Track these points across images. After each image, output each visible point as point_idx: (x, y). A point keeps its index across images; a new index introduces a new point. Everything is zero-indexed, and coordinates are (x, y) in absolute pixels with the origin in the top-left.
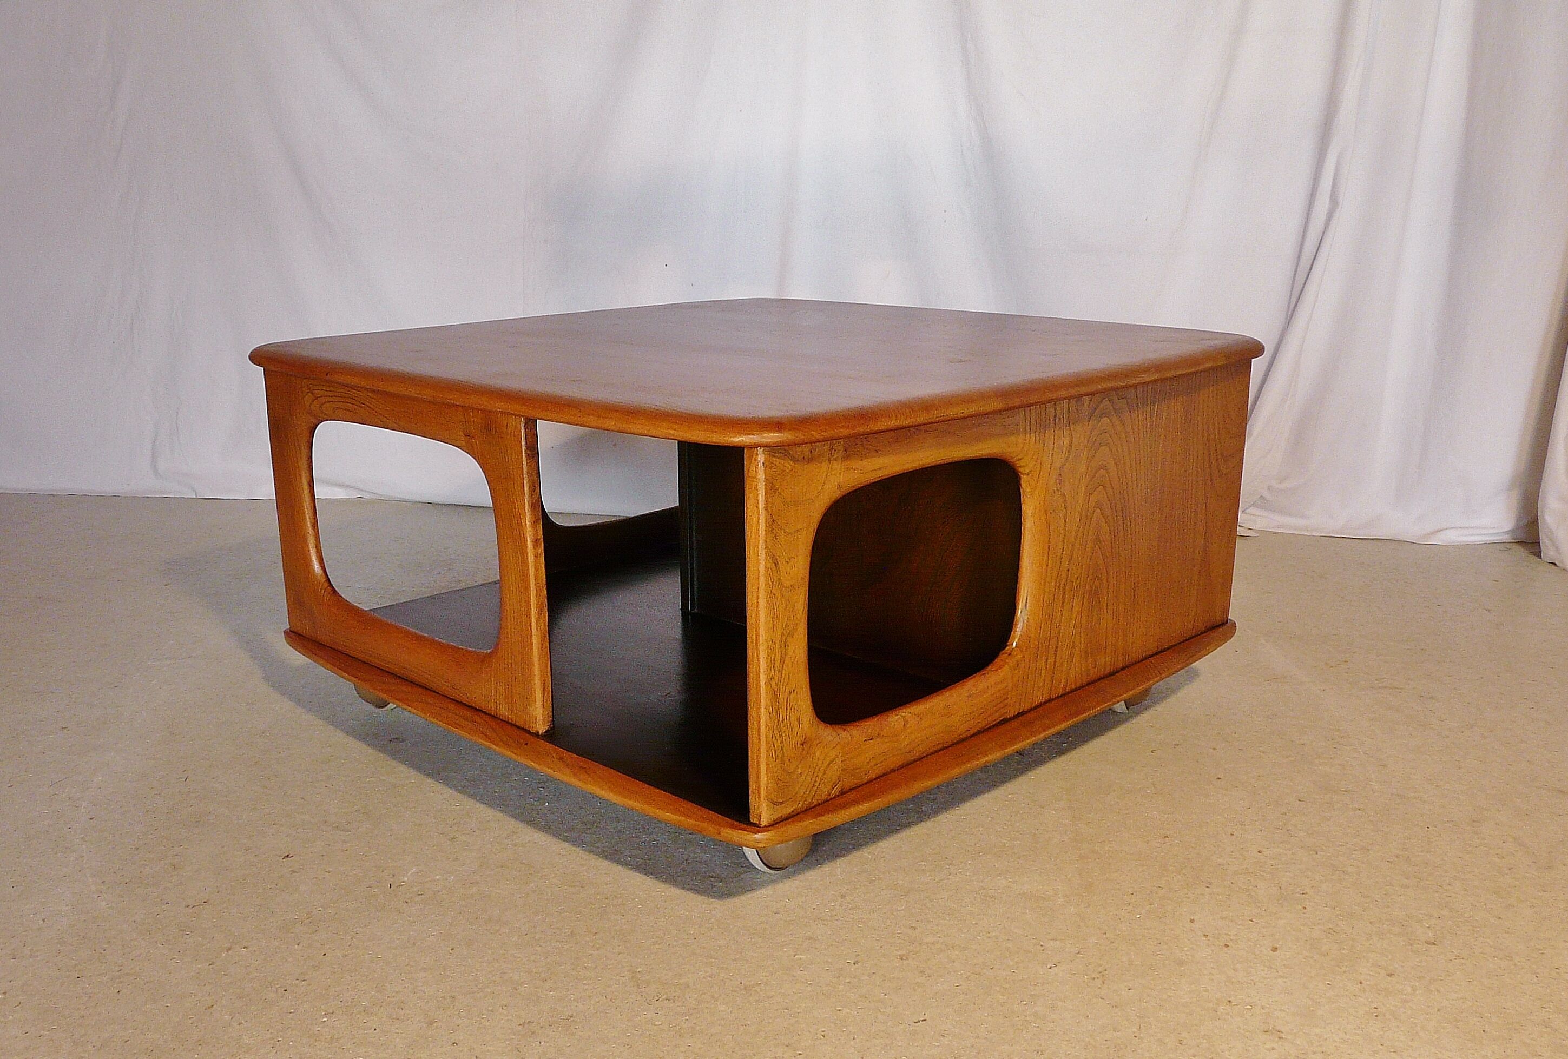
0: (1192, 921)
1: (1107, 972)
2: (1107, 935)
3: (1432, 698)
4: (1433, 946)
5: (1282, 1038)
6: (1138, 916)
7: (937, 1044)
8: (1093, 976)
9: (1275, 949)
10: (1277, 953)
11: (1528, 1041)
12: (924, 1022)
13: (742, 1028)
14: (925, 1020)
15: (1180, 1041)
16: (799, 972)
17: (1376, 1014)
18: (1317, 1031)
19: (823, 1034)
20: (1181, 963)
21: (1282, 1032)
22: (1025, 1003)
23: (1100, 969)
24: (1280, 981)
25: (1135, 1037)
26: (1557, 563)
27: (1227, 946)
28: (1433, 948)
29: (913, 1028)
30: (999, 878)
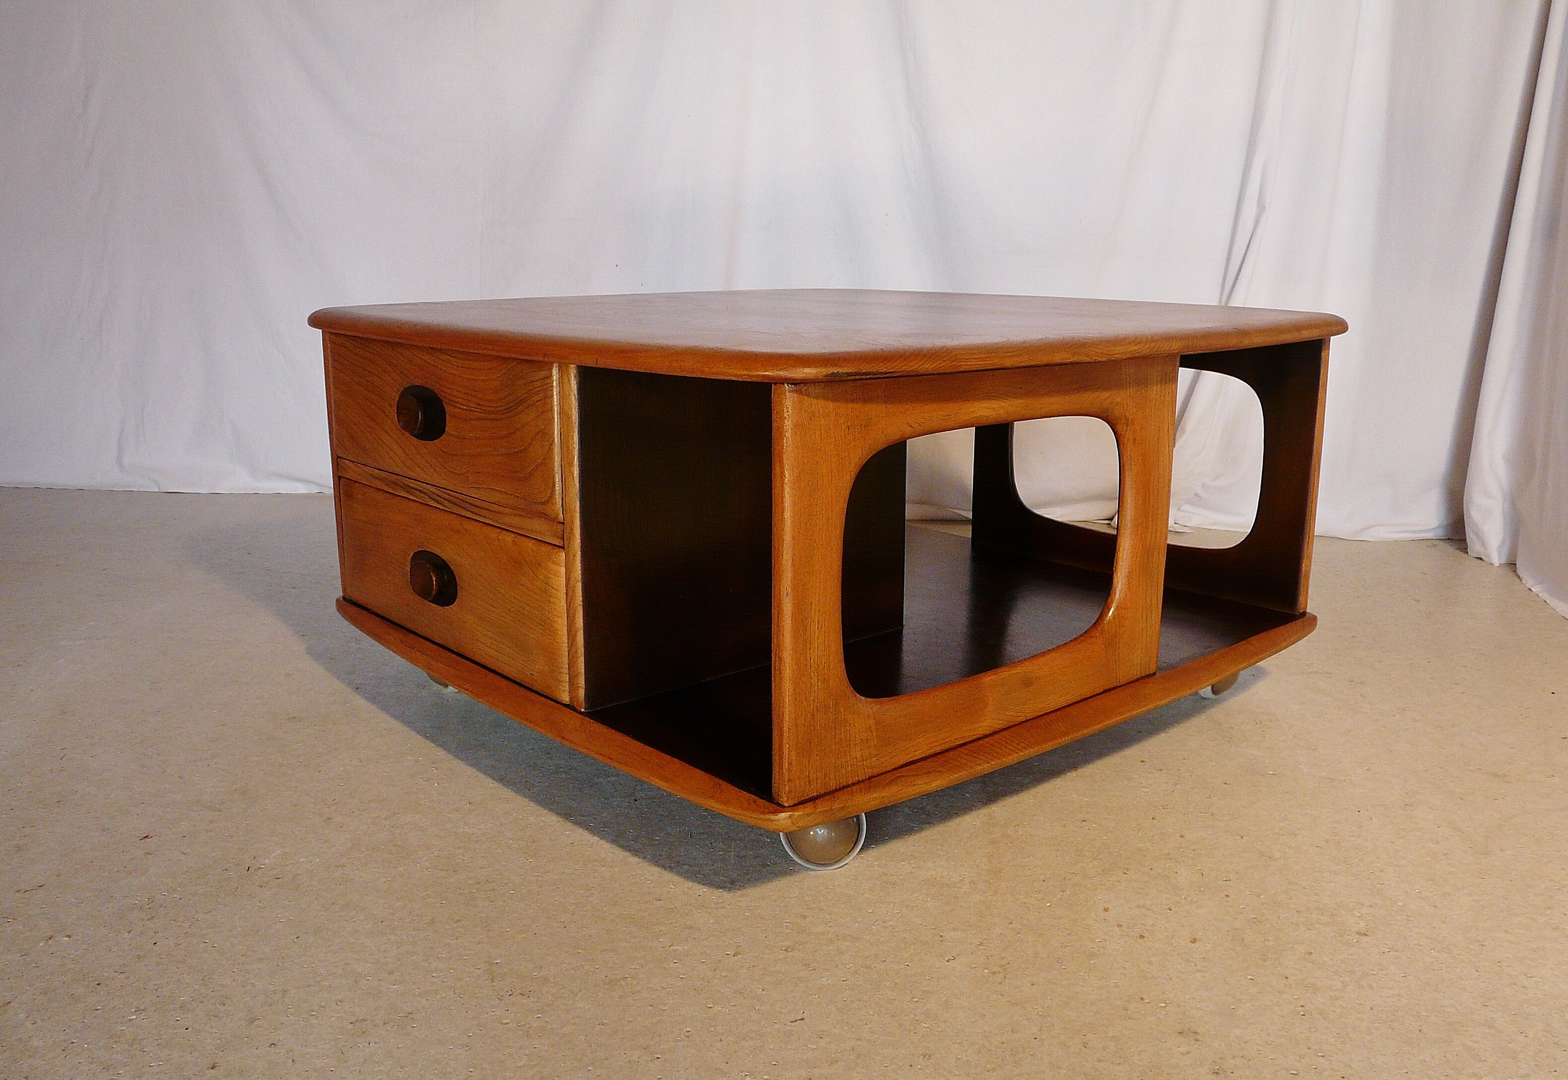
0: (1106, 910)
1: (1009, 965)
2: (1013, 926)
3: (1362, 683)
4: (1365, 937)
5: (1198, 1040)
6: (1048, 904)
7: (813, 1047)
8: (995, 970)
9: (1194, 941)
10: (1197, 945)
11: (1470, 1044)
12: (801, 1021)
13: (598, 1028)
14: (802, 1019)
15: (1084, 1043)
16: (672, 965)
17: (1302, 1013)
18: (1237, 1032)
19: (687, 1034)
20: (1091, 956)
21: (1198, 1033)
22: (916, 1000)
23: (1003, 963)
24: (1198, 975)
25: (1035, 1038)
26: (1483, 557)
27: (1142, 937)
28: (1365, 939)
29: (789, 1028)
30: (903, 863)
